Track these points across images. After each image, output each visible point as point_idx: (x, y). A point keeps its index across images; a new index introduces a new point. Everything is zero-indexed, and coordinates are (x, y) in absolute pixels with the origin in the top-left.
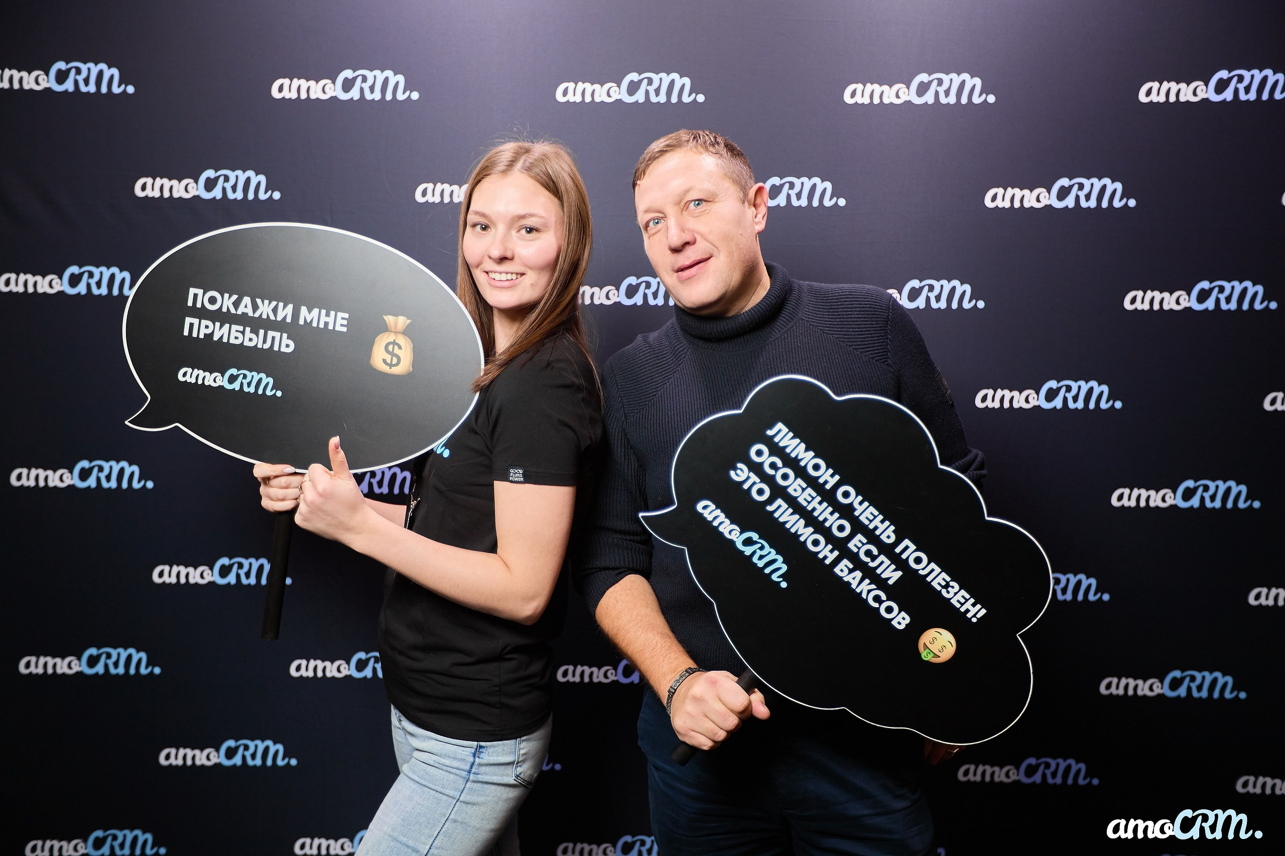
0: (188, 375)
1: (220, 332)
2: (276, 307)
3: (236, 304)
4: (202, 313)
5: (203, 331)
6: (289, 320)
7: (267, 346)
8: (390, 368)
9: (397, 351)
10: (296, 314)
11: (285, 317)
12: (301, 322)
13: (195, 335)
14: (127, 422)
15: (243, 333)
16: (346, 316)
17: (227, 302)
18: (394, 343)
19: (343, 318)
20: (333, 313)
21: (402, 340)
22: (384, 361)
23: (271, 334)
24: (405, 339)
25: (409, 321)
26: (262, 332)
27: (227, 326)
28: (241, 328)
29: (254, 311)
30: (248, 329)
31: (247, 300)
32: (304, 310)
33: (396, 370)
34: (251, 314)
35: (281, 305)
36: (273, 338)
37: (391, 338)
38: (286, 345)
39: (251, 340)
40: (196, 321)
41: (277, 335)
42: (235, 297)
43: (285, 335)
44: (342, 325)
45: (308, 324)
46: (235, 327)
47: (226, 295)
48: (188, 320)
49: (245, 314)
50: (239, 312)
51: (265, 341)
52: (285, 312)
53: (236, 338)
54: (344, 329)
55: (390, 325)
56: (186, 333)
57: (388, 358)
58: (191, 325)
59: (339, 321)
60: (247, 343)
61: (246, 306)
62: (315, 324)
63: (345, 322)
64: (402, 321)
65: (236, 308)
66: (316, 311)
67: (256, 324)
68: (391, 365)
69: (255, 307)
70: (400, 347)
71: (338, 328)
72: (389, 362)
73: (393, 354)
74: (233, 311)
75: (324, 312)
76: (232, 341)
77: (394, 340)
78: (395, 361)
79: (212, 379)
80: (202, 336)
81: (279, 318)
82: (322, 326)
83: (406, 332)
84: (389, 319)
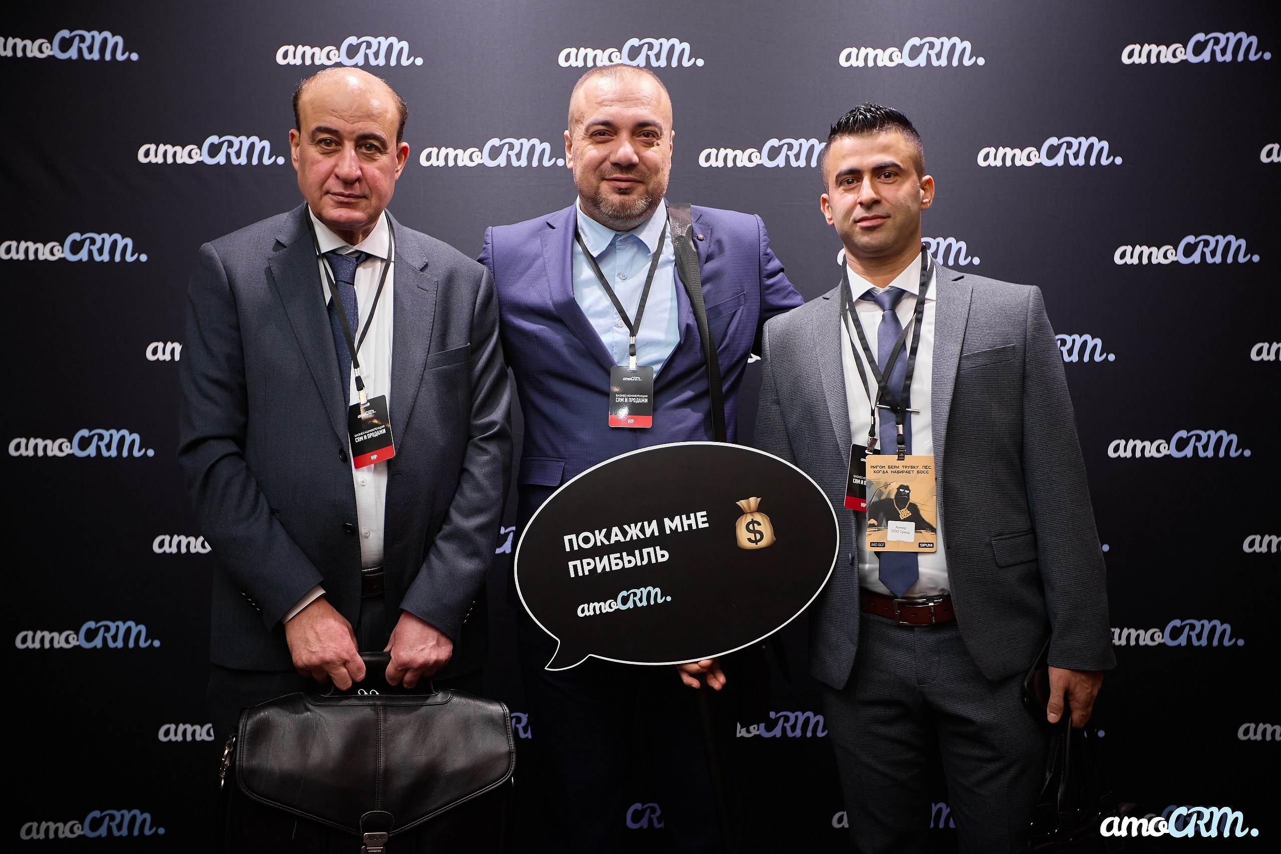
0: (586, 610)
1: (602, 564)
2: (643, 526)
3: (608, 536)
4: (581, 554)
5: (587, 569)
6: (657, 534)
7: (645, 562)
8: (757, 544)
9: (757, 527)
10: (661, 526)
11: (653, 532)
12: (668, 532)
13: (580, 574)
14: (546, 668)
15: (621, 558)
16: (704, 513)
17: (599, 537)
18: (753, 522)
19: (702, 517)
20: (692, 515)
21: (758, 517)
22: (749, 540)
23: (645, 551)
24: (761, 514)
25: (759, 499)
26: (637, 552)
27: (606, 557)
28: (618, 555)
29: (625, 536)
30: (624, 554)
31: (615, 530)
32: (667, 521)
33: (762, 544)
34: (622, 540)
35: (646, 523)
36: (649, 554)
37: (749, 518)
38: (662, 555)
39: (630, 562)
40: (578, 563)
41: (651, 550)
42: (604, 531)
43: (658, 548)
44: (703, 522)
45: (674, 532)
46: (612, 556)
47: (597, 532)
48: (571, 564)
49: (618, 542)
50: (612, 542)
51: (642, 559)
52: (652, 528)
53: (617, 564)
54: (707, 525)
55: (744, 507)
56: (572, 575)
57: (752, 536)
58: (575, 567)
59: (700, 520)
60: (627, 566)
61: (616, 535)
62: (680, 530)
63: (705, 519)
64: (753, 501)
65: (609, 539)
66: (677, 518)
67: (631, 547)
68: (756, 542)
69: (625, 533)
70: (759, 524)
71: (701, 526)
72: (753, 539)
73: (754, 532)
74: (606, 543)
75: (684, 517)
76: (614, 568)
77: (752, 519)
78: (758, 537)
79: (607, 607)
80: (587, 573)
81: (648, 535)
82: (686, 529)
83: (760, 509)
84: (742, 503)
